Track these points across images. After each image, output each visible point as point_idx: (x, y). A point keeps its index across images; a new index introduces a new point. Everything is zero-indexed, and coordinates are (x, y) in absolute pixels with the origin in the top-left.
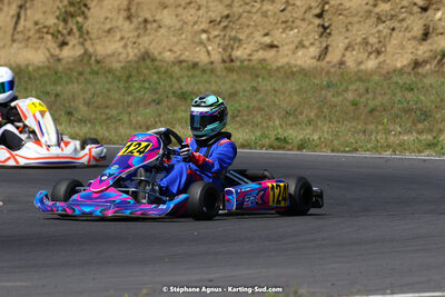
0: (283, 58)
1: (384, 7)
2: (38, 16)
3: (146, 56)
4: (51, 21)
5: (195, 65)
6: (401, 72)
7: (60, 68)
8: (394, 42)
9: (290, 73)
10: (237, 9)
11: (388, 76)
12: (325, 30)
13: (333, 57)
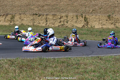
0: (41, 25)
1: (55, 18)
2: (8, 18)
3: (22, 24)
4: (9, 19)
5: (29, 25)
6: (57, 27)
7: (11, 25)
8: (56, 23)
9: (42, 27)
10: (35, 18)
11: (55, 27)
12: (47, 21)
13: (48, 25)
